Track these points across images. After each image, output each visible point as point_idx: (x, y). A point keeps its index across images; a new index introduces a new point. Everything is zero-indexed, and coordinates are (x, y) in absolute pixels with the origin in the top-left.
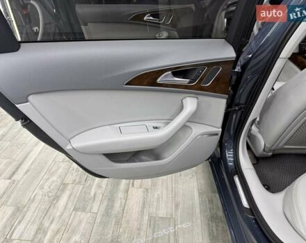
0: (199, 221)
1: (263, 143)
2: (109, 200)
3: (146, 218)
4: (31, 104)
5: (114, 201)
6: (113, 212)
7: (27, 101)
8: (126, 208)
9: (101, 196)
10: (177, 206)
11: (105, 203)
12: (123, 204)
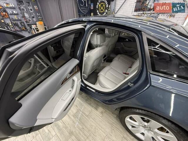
0: (84, 104)
1: (86, 75)
2: (56, 126)
3: (72, 117)
4: (39, 119)
5: (58, 124)
6: (61, 127)
7: (37, 120)
8: (64, 122)
9: (51, 128)
10: (76, 106)
11: (55, 128)
12: (62, 122)
